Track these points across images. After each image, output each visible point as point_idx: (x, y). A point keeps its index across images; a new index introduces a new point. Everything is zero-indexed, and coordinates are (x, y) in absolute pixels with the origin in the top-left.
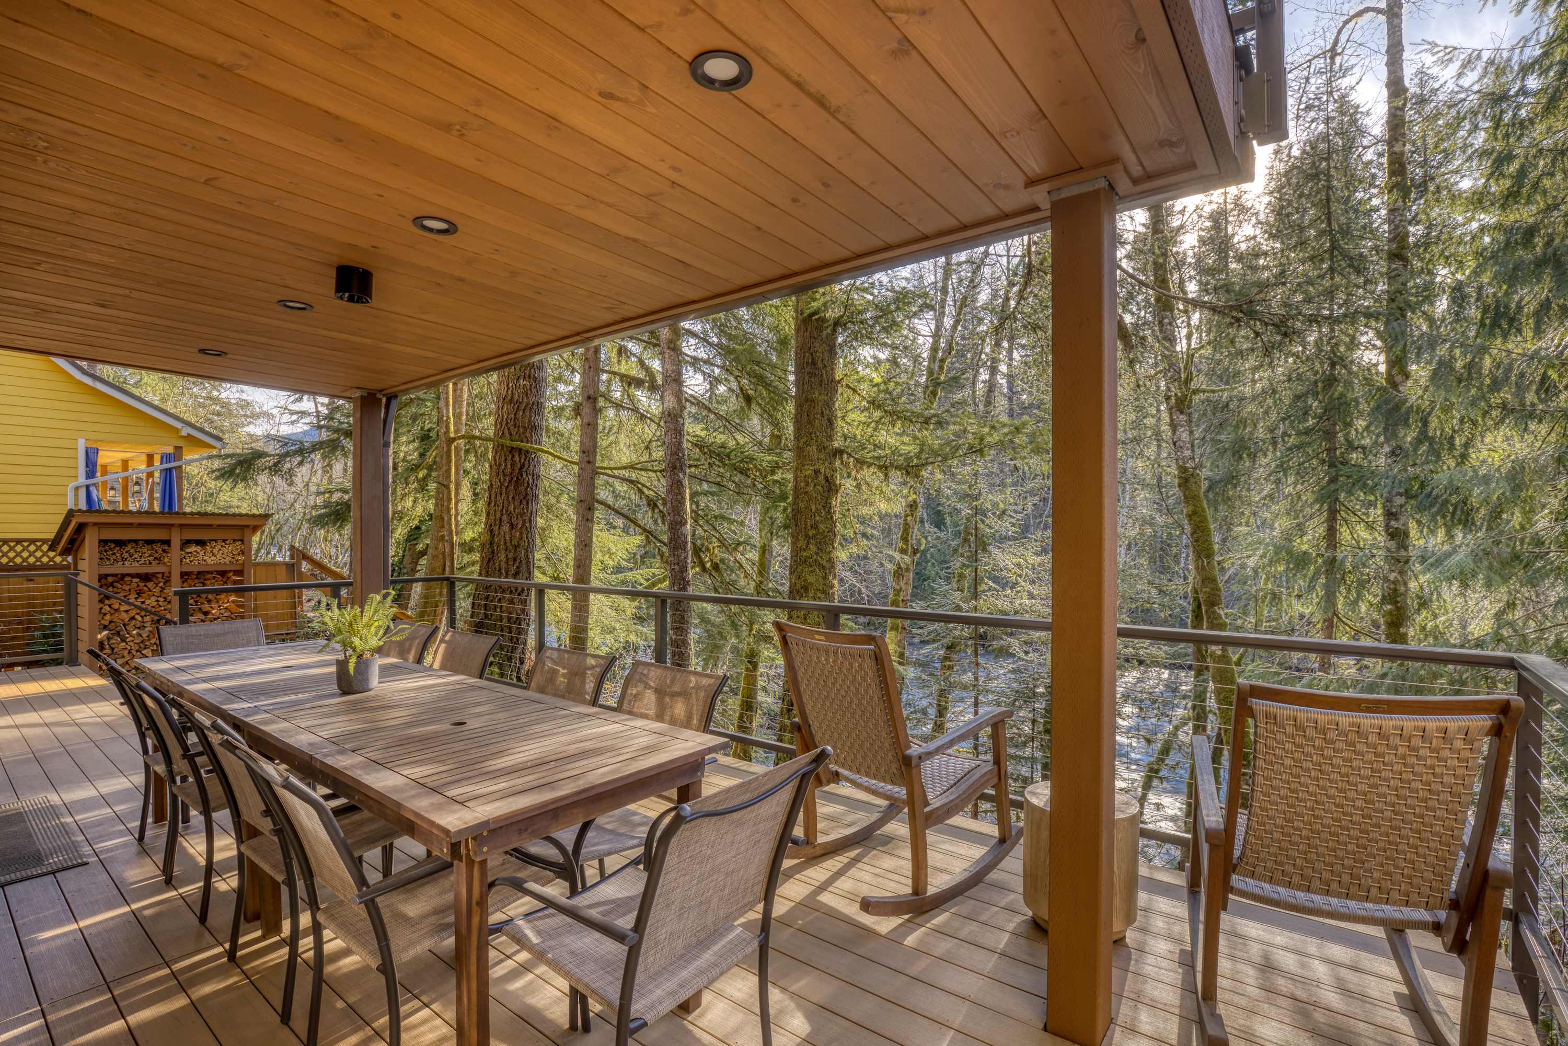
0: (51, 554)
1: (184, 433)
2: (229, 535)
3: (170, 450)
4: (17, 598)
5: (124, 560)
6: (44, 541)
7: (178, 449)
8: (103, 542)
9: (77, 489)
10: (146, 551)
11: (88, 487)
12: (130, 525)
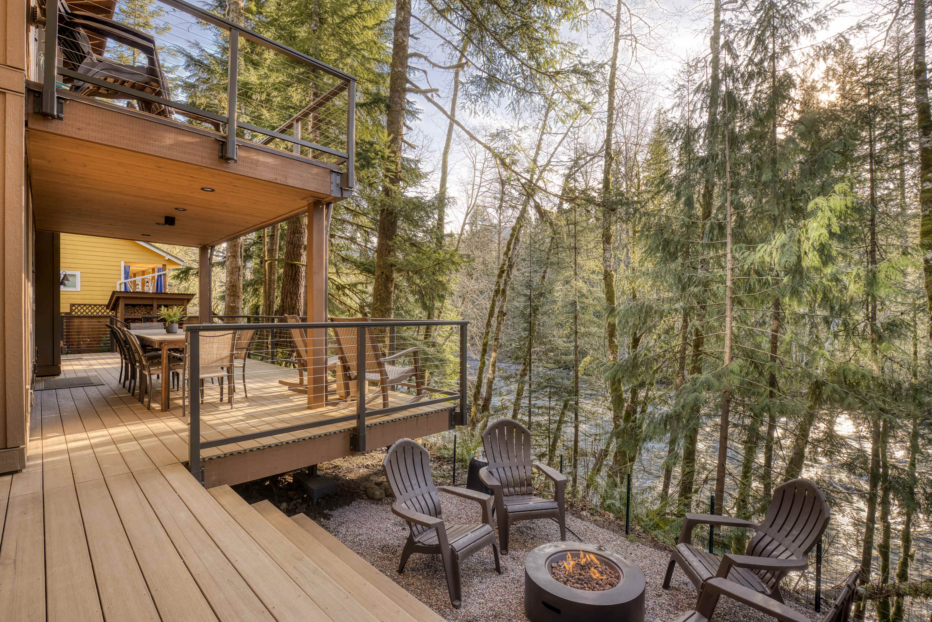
0: (108, 311)
1: (167, 258)
2: (180, 303)
3: (161, 266)
4: (94, 328)
5: (135, 313)
6: (105, 305)
7: (164, 266)
8: (126, 305)
9: (121, 284)
10: (144, 309)
11: (125, 283)
12: (137, 298)
